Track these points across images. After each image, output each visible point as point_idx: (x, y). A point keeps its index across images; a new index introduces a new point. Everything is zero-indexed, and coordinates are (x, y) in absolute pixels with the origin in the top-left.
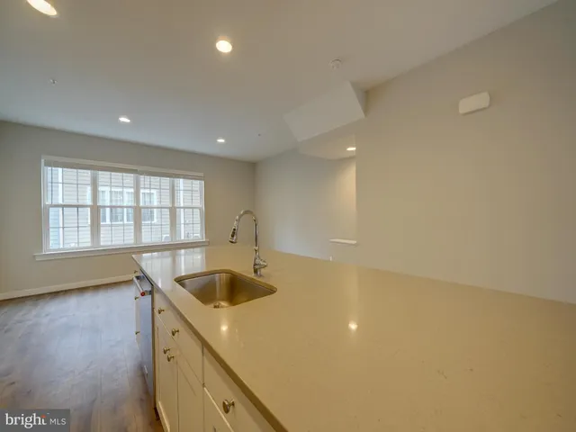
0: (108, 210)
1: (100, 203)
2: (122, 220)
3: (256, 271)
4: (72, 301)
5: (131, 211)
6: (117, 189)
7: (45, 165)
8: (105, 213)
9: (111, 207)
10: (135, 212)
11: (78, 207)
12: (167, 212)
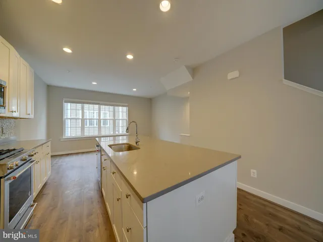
0: (88, 120)
1: (85, 118)
2: (94, 125)
3: (136, 143)
4: (74, 158)
5: (97, 120)
6: (91, 111)
7: (65, 102)
8: (87, 122)
9: (89, 119)
10: (99, 121)
11: (76, 119)
12: (112, 121)
